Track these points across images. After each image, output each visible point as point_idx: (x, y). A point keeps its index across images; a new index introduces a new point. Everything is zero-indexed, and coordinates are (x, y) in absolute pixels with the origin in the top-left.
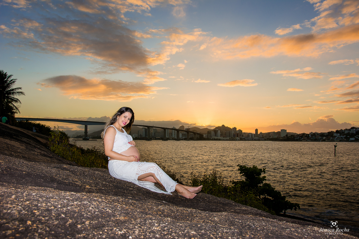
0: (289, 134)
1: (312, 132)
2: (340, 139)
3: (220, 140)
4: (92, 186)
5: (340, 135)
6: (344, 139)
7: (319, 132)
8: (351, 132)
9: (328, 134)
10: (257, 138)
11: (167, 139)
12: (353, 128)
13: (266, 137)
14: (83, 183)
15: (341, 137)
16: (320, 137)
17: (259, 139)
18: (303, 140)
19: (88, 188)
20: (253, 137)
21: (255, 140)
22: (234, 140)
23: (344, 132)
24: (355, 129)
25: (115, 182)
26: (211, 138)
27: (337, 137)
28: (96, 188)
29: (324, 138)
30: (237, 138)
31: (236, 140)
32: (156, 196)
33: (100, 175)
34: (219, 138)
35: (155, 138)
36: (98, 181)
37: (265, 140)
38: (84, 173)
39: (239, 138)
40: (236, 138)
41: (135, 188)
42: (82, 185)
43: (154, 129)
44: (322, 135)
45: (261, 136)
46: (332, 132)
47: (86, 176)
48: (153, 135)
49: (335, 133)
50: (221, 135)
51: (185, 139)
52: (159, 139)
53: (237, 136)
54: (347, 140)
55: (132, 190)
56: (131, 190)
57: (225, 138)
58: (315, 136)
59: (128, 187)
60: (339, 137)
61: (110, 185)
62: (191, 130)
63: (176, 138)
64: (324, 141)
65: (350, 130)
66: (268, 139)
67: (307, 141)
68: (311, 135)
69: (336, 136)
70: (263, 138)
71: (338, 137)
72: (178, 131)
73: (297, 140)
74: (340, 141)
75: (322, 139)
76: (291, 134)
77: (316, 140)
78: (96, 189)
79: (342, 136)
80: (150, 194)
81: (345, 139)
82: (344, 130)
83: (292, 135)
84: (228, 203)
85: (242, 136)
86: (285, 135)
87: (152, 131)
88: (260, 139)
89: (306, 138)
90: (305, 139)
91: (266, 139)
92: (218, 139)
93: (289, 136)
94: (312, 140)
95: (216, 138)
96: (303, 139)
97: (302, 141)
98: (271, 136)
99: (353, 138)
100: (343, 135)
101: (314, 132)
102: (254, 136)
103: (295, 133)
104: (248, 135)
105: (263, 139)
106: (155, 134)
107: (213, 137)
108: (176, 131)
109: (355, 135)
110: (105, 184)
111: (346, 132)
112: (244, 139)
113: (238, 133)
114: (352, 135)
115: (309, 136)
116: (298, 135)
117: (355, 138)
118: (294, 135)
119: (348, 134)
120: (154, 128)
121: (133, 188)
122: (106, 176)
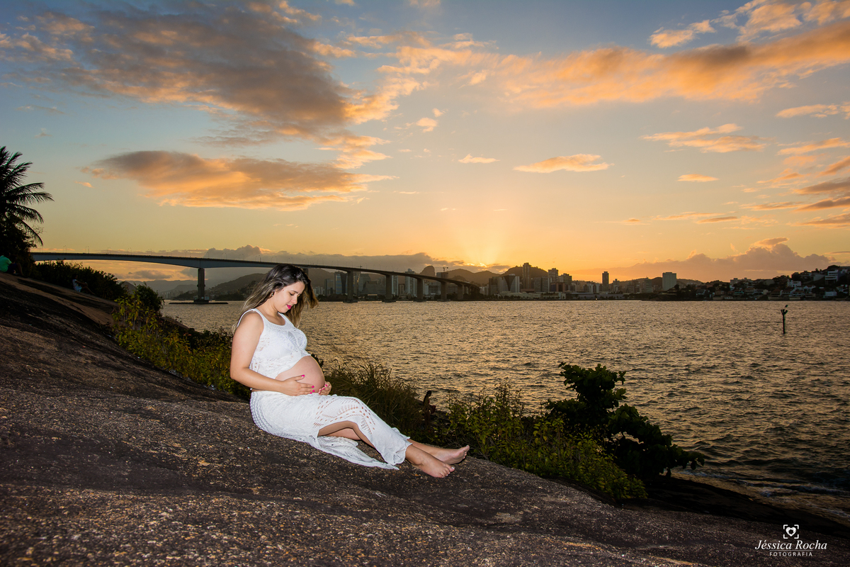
0: (682, 283)
1: (735, 279)
2: (803, 294)
3: (518, 299)
4: (213, 462)
5: (803, 285)
6: (810, 293)
7: (754, 279)
8: (827, 277)
9: (773, 282)
10: (607, 293)
11: (394, 299)
12: (832, 268)
13: (627, 291)
14: (192, 452)
15: (805, 290)
16: (755, 291)
17: (611, 295)
18: (714, 298)
19: (203, 466)
20: (598, 292)
21: (602, 298)
22: (553, 298)
23: (812, 278)
24: (837, 271)
25: (266, 444)
26: (499, 295)
27: (794, 290)
28: (220, 465)
29: (765, 292)
30: (560, 294)
31: (558, 299)
32: (360, 476)
33: (231, 427)
34: (517, 294)
35: (366, 296)
36: (226, 443)
37: (626, 298)
38: (194, 424)
39: (564, 295)
40: (557, 294)
41: (313, 457)
42: (189, 459)
43: (362, 275)
44: (760, 284)
45: (617, 288)
46: (783, 277)
47: (200, 430)
48: (361, 289)
49: (790, 279)
50: (522, 287)
51: (437, 298)
52: (375, 299)
53: (561, 290)
54: (819, 296)
55: (305, 465)
56: (302, 463)
57: (530, 295)
58: (744, 289)
59: (297, 456)
60: (800, 289)
61: (254, 454)
62: (450, 277)
63: (415, 295)
64: (765, 298)
65: (825, 272)
66: (632, 295)
67: (724, 300)
68: (735, 285)
69: (793, 288)
70: (621, 293)
71: (797, 290)
72: (419, 278)
73: (701, 298)
74: (802, 299)
75: (761, 294)
76: (688, 284)
77: (745, 297)
78: (221, 469)
79: (806, 287)
80: (347, 472)
81: (814, 295)
82: (813, 272)
83: (689, 287)
84: (528, 486)
85: (572, 288)
86: (672, 286)
87: (358, 279)
88: (615, 296)
89: (722, 292)
90: (719, 296)
91: (628, 296)
92: (516, 297)
93: (683, 289)
94: (736, 296)
95: (509, 294)
96: (716, 296)
97: (711, 300)
98: (640, 290)
99: (832, 291)
100: (809, 285)
101: (740, 278)
102: (601, 290)
103: (697, 281)
104: (586, 286)
105: (620, 295)
106: (364, 286)
107: (503, 292)
108: (415, 280)
109: (838, 284)
110: (243, 451)
111: (817, 277)
112: (576, 295)
113: (563, 281)
114: (831, 285)
115: (729, 289)
116: (704, 286)
117: (837, 291)
118: (694, 286)
119: (821, 282)
120: (362, 273)
121: (308, 458)
122: (245, 429)
